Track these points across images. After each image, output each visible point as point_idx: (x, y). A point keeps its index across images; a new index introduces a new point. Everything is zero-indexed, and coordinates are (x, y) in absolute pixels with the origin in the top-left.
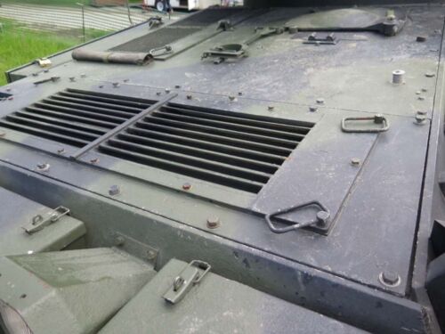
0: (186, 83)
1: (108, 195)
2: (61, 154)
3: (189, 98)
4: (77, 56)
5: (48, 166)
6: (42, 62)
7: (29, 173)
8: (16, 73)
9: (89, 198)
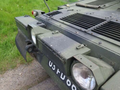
0: (113, 16)
1: (98, 44)
2: (81, 30)
3: (117, 20)
4: (77, 5)
5: (78, 32)
6: (67, 5)
7: (73, 33)
8: (61, 7)
9: (92, 43)
